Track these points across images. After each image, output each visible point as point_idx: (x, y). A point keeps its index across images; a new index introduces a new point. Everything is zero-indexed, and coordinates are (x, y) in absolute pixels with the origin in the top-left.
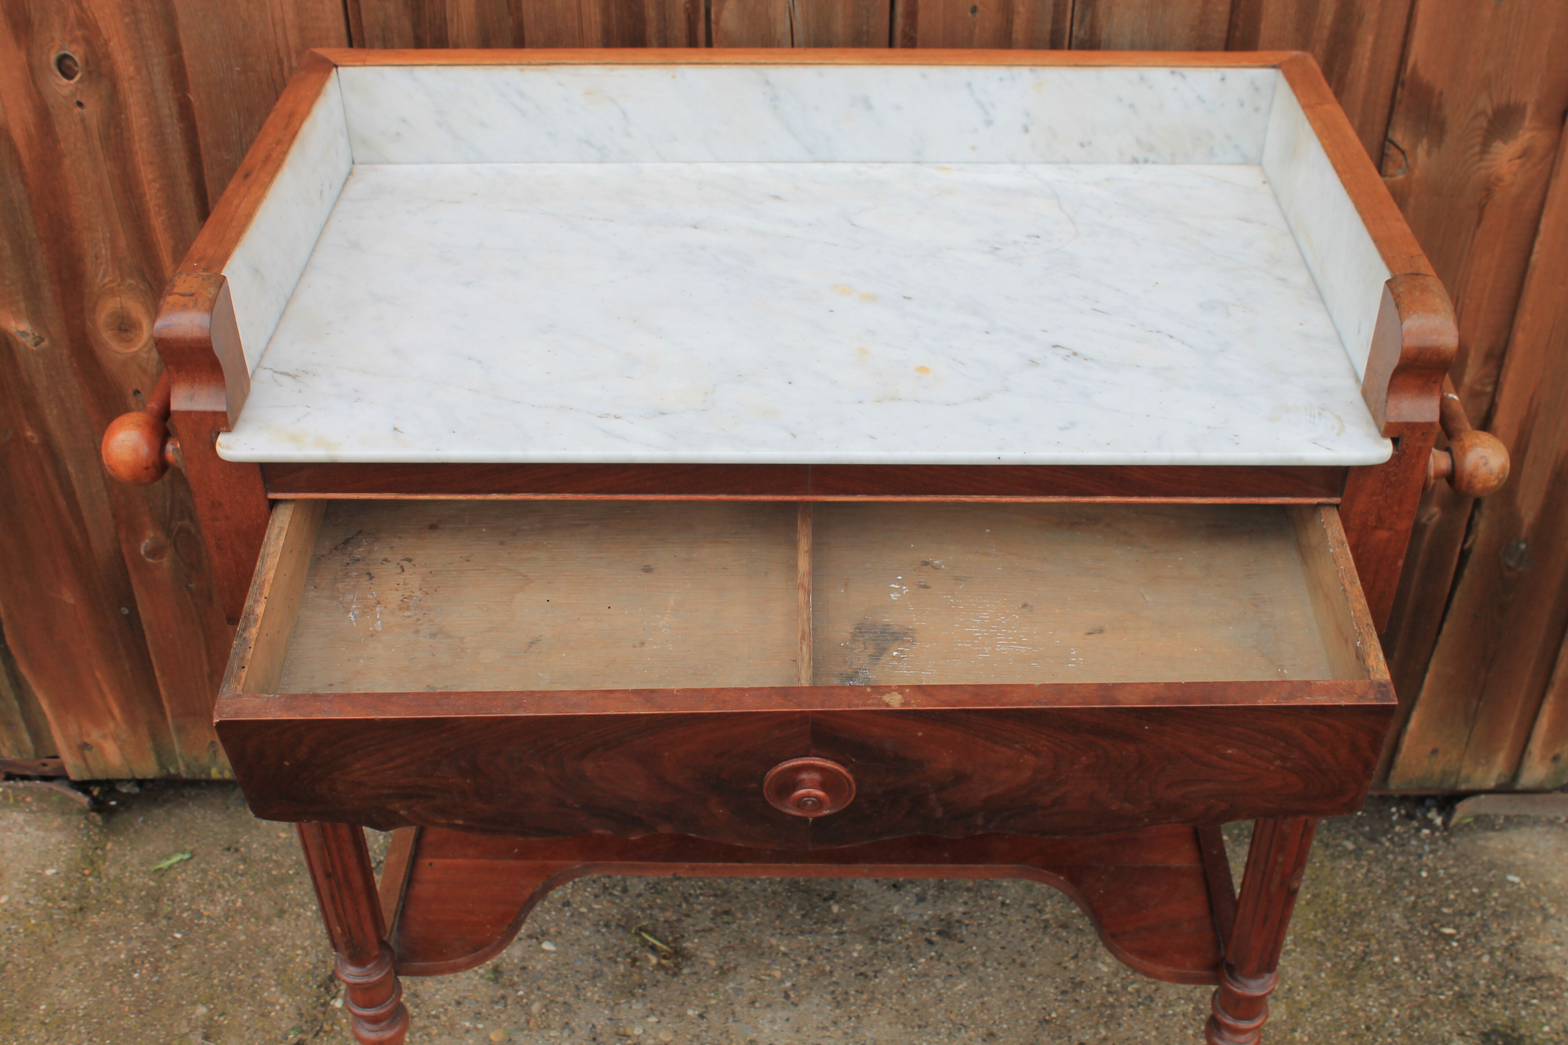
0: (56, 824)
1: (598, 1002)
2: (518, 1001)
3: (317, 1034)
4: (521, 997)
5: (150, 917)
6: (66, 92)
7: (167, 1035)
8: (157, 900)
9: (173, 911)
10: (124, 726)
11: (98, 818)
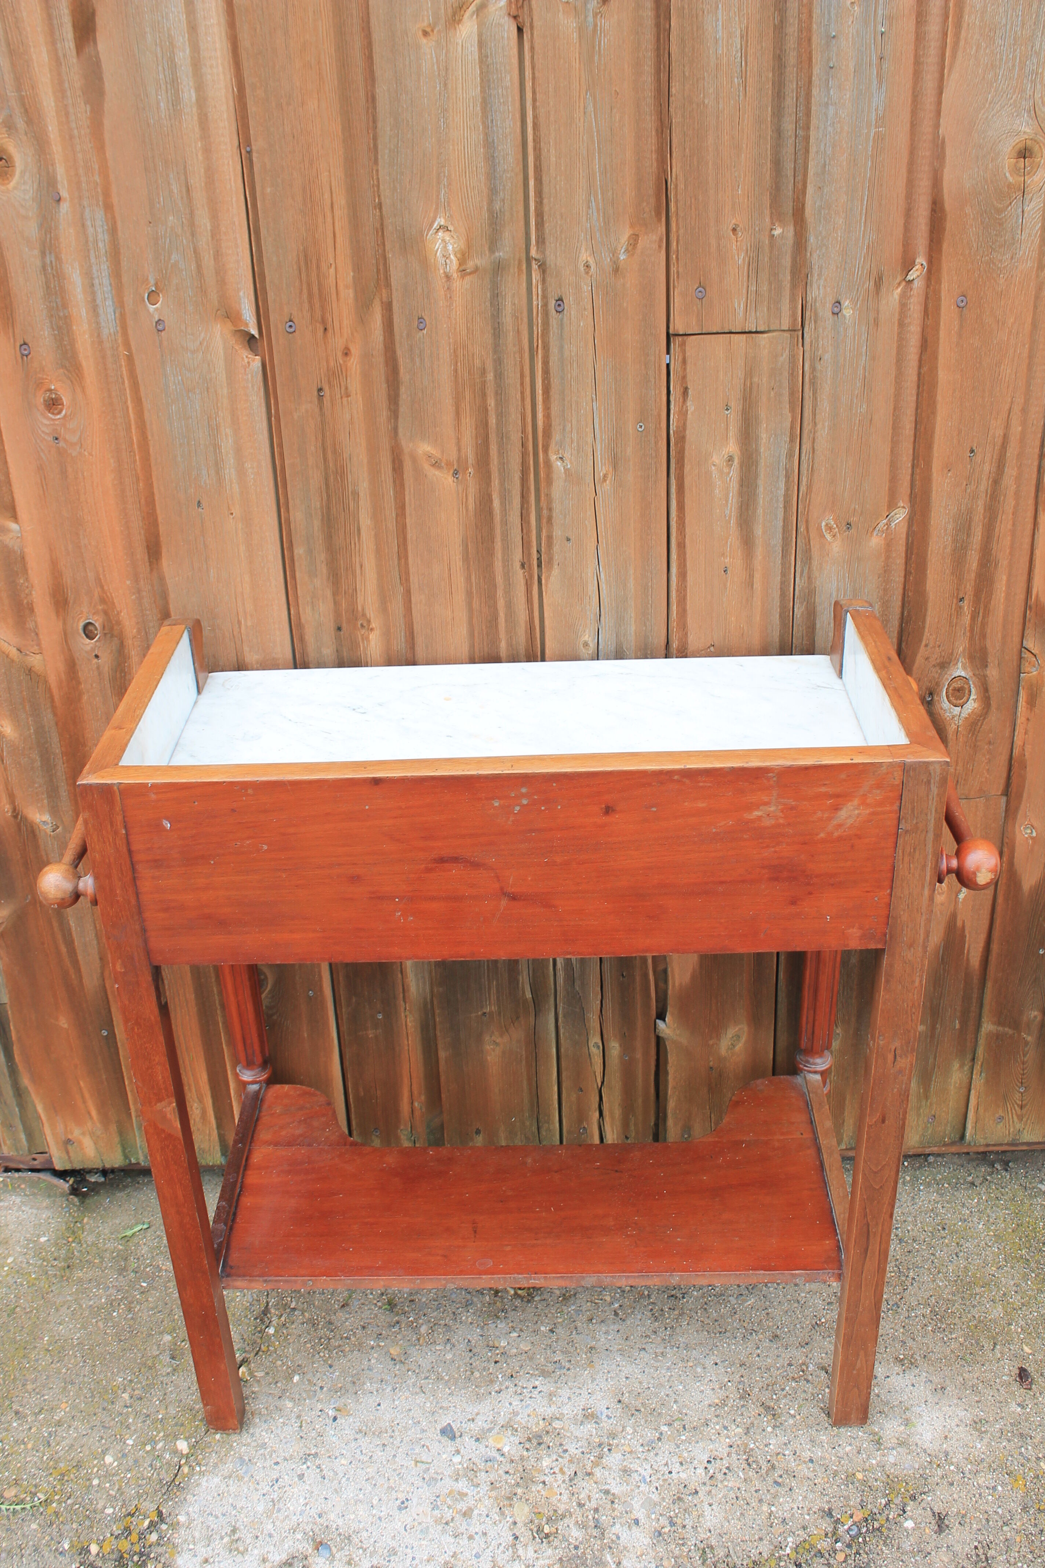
0: (45, 1204)
1: (471, 1323)
2: (410, 1325)
3: (257, 1354)
4: (412, 1322)
5: (122, 1271)
6: (88, 648)
7: (143, 1356)
8: (126, 1259)
9: (139, 1267)
10: (99, 1125)
11: (76, 1200)
